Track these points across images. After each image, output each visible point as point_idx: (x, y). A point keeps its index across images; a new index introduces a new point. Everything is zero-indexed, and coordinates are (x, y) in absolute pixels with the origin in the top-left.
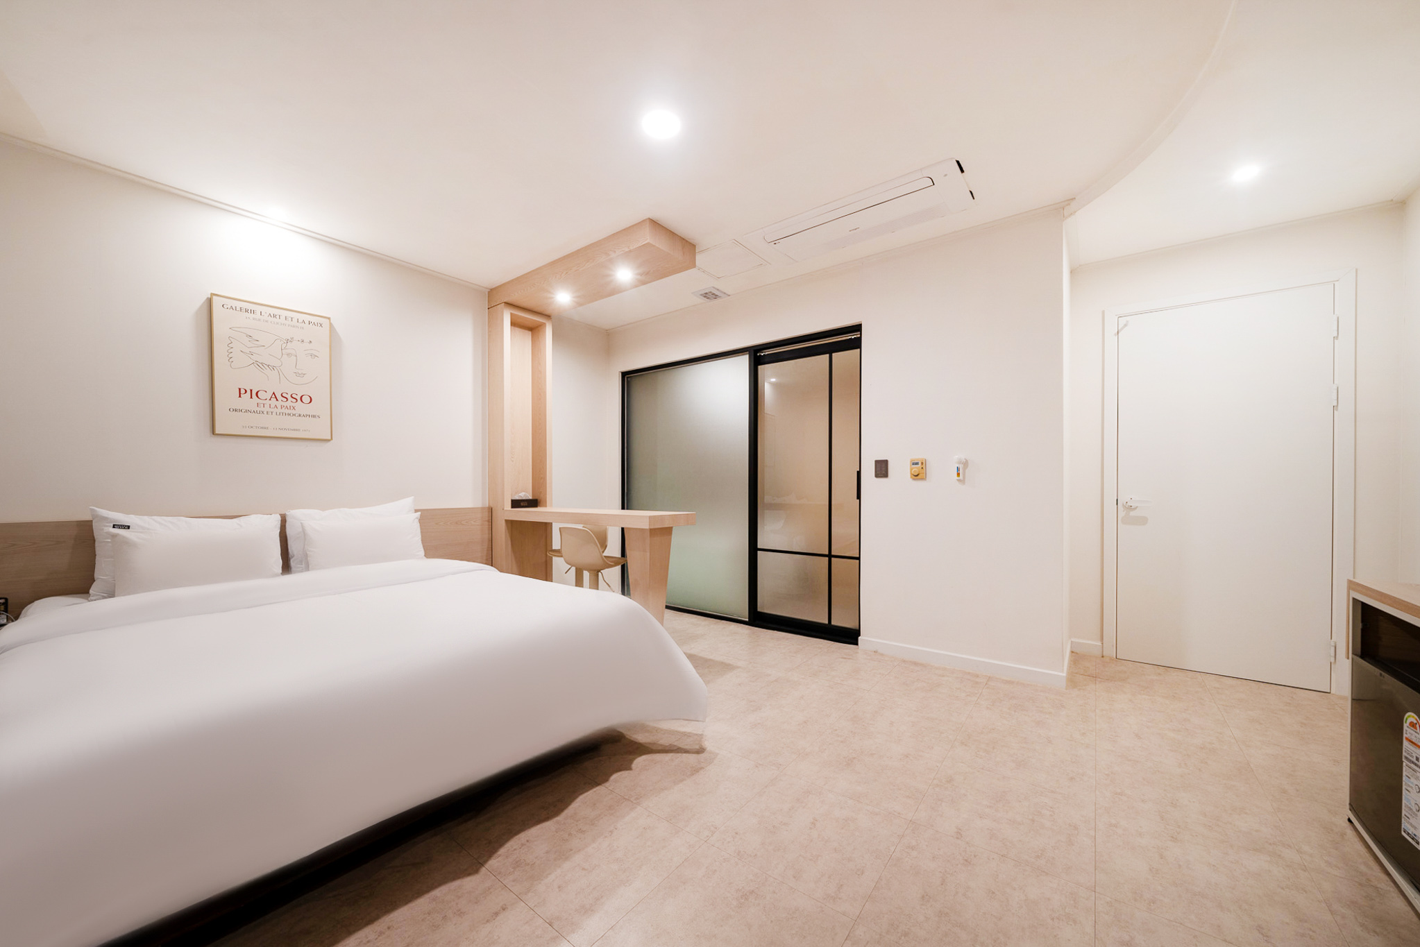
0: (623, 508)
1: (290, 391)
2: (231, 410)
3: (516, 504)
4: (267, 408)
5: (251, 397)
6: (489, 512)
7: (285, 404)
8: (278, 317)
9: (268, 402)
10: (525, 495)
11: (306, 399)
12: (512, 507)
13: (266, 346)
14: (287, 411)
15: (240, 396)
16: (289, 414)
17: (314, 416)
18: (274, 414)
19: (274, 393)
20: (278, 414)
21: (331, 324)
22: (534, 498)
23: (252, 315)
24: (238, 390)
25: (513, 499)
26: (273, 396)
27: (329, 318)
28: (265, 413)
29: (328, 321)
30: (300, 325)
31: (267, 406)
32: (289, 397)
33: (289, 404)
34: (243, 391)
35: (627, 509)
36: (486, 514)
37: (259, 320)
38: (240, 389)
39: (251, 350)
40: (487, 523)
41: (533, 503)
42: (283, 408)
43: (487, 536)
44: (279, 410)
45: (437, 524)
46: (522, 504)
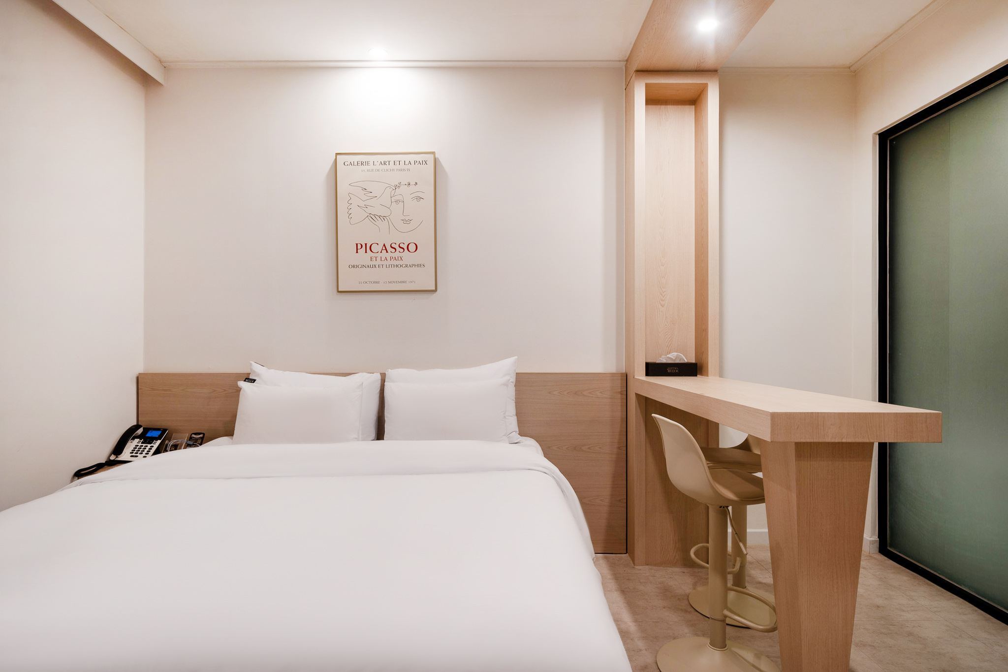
0: (882, 399)
1: (397, 239)
2: (351, 267)
3: (653, 369)
4: (379, 262)
5: (366, 252)
6: (621, 379)
7: (394, 255)
8: (387, 163)
9: (379, 255)
10: (677, 357)
11: (412, 248)
12: (647, 374)
13: (378, 197)
14: (396, 263)
15: (357, 252)
16: (397, 266)
17: (419, 266)
18: (384, 266)
19: (384, 245)
20: (388, 266)
21: (435, 160)
22: (697, 362)
23: (365, 167)
24: (356, 245)
25: (649, 361)
26: (384, 248)
27: (433, 153)
28: (377, 266)
29: (432, 156)
30: (406, 167)
31: (378, 259)
32: (397, 247)
33: (397, 254)
34: (359, 246)
35: (891, 402)
36: (618, 383)
37: (372, 170)
38: (357, 244)
39: (366, 203)
40: (619, 396)
41: (691, 370)
42: (392, 260)
43: (619, 414)
44: (389, 262)
45: (550, 393)
46: (669, 371)
